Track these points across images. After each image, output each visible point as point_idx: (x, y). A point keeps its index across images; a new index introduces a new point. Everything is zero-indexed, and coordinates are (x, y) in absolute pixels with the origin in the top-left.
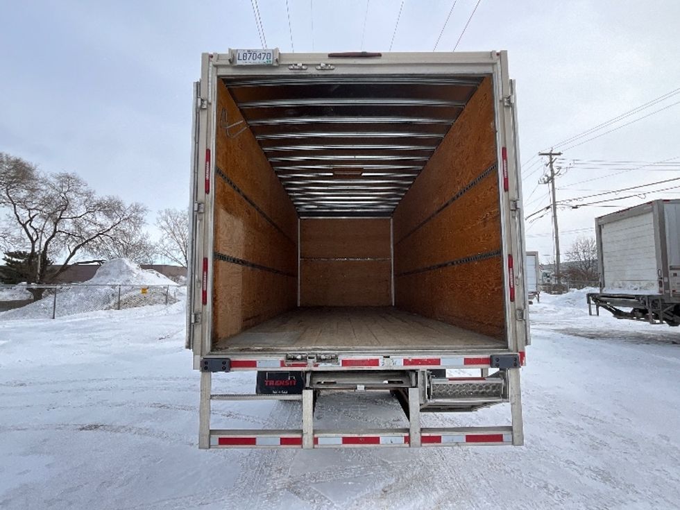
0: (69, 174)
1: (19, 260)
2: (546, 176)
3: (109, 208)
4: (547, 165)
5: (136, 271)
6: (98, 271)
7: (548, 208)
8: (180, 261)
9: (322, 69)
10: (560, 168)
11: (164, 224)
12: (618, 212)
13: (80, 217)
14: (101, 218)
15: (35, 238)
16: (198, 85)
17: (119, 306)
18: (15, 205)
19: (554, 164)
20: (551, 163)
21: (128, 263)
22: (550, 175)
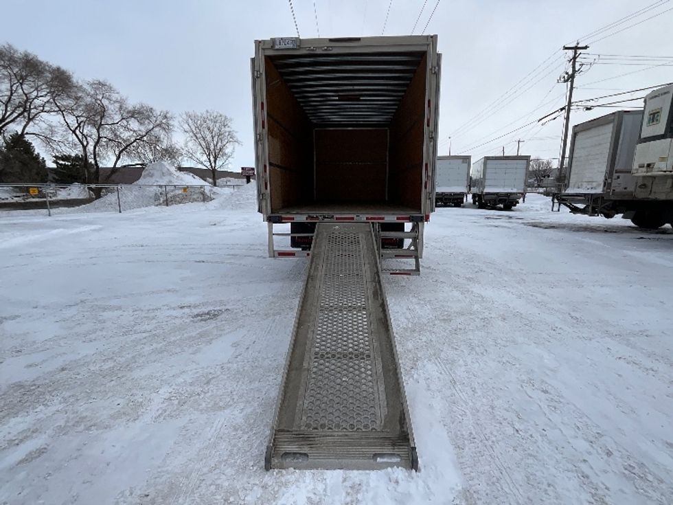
0: (101, 81)
1: (67, 163)
2: (567, 73)
3: (139, 114)
4: (570, 61)
5: (175, 173)
6: (143, 173)
7: (562, 109)
8: (205, 163)
9: (326, 50)
10: (582, 65)
11: (186, 127)
12: (590, 121)
13: (117, 123)
14: (134, 124)
15: (85, 143)
16: (253, 60)
17: (167, 203)
18: (62, 112)
19: (577, 60)
20: (575, 58)
21: (167, 166)
22: (570, 72)
